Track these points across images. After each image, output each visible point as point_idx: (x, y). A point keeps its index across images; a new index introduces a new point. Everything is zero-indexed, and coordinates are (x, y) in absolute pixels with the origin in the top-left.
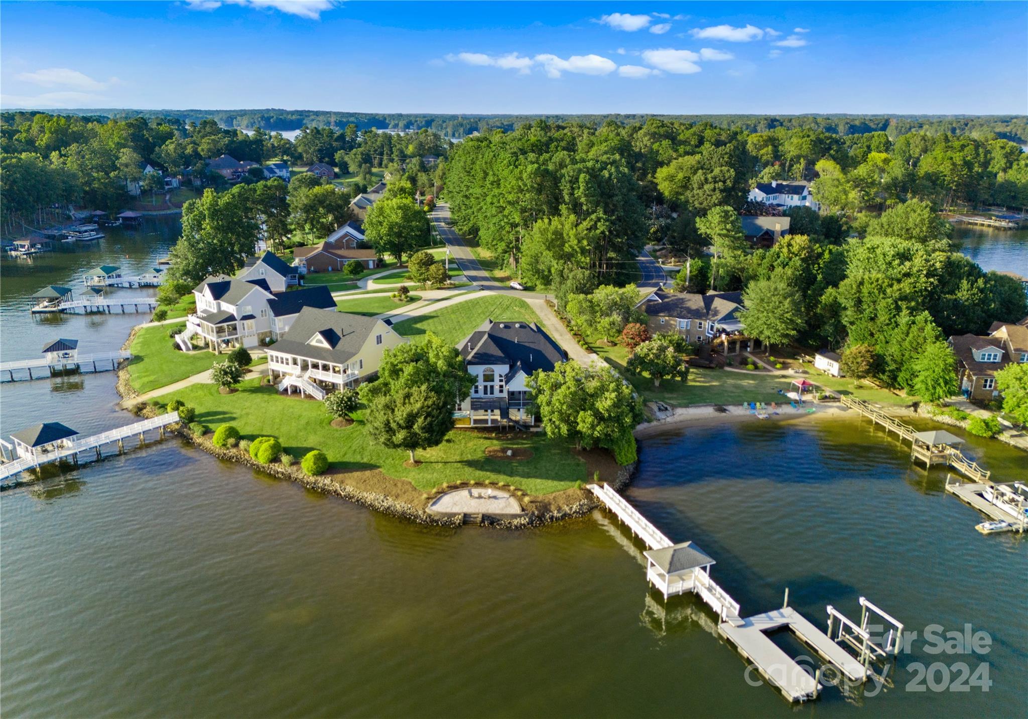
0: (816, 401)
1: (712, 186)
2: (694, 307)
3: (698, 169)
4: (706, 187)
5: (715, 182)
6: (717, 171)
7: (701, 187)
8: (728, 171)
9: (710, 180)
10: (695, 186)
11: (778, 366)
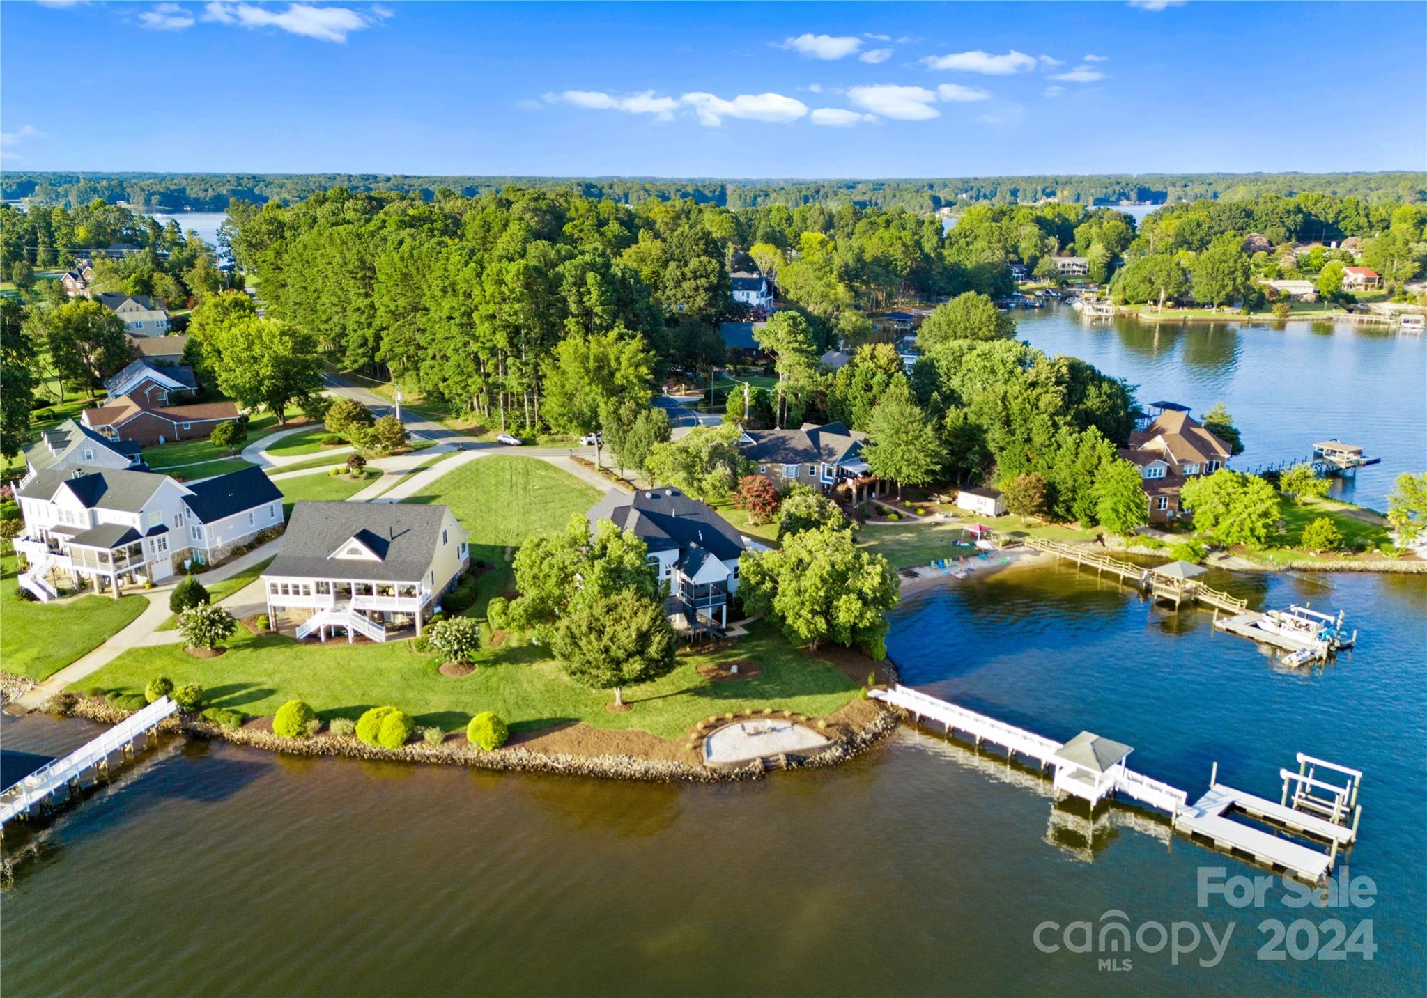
0: (1000, 548)
1: (692, 284)
2: (800, 447)
3: (667, 261)
4: (685, 285)
5: (696, 278)
6: (694, 263)
7: (678, 284)
8: (709, 262)
9: (689, 275)
10: (670, 284)
11: (921, 512)
